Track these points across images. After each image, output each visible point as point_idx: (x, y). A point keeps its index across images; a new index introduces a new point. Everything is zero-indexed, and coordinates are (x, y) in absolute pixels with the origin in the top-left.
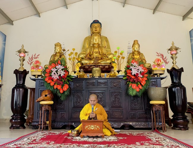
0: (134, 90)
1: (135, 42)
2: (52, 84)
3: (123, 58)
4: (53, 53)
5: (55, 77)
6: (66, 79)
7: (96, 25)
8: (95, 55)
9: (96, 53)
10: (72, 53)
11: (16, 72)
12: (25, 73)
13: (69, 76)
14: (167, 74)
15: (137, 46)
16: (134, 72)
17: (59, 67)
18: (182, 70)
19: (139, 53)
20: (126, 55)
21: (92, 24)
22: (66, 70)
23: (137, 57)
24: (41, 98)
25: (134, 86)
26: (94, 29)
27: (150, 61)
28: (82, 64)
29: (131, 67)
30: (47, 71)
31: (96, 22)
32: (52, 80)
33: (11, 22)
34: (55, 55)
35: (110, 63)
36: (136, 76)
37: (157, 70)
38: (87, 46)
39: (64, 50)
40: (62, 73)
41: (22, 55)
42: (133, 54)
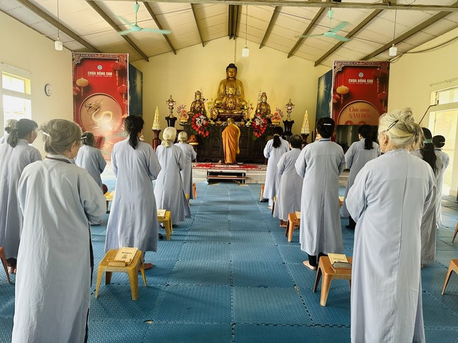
0: (257, 136)
2: (197, 130)
3: (252, 108)
4: (193, 100)
5: (199, 125)
6: (206, 127)
7: (231, 70)
8: (230, 105)
9: (231, 102)
10: (210, 103)
11: (167, 118)
12: (175, 119)
13: (210, 125)
15: (264, 98)
16: (257, 123)
17: (202, 117)
18: (293, 122)
19: (265, 103)
20: (255, 107)
21: (228, 68)
22: (207, 119)
23: (263, 107)
24: (191, 140)
25: (256, 134)
26: (230, 74)
27: (273, 112)
28: (219, 113)
29: (256, 120)
30: (191, 119)
31: (232, 66)
32: (197, 126)
33: (146, 58)
34: (195, 102)
35: (242, 113)
36: (259, 126)
37: (274, 122)
38: (222, 90)
39: (204, 100)
40: (205, 122)
41: (171, 104)
42: (261, 104)
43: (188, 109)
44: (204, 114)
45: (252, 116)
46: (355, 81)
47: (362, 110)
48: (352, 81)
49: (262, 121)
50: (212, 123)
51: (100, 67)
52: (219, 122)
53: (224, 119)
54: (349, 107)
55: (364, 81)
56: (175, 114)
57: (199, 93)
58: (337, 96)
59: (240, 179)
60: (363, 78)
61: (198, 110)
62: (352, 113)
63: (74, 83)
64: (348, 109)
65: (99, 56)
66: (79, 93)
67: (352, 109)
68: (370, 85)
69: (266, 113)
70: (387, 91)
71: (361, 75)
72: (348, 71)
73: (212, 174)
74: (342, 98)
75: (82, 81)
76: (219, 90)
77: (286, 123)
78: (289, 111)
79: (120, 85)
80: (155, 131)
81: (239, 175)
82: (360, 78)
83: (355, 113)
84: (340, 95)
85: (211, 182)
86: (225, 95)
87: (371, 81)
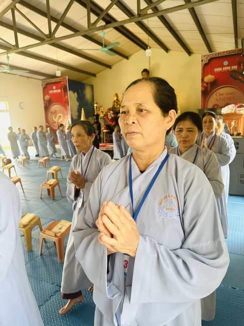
5: (110, 118)
12: (99, 115)
17: (111, 112)
31: (145, 70)
32: (108, 119)
33: (94, 75)
34: (114, 102)
41: (95, 105)
46: (221, 69)
47: (227, 94)
48: (217, 70)
51: (54, 87)
54: (215, 93)
55: (229, 68)
57: (117, 95)
58: (205, 84)
60: (227, 66)
62: (218, 97)
64: (214, 95)
65: (53, 80)
66: (46, 104)
67: (218, 94)
71: (226, 63)
72: (213, 62)
74: (209, 86)
75: (47, 97)
79: (65, 96)
82: (225, 66)
83: (221, 97)
84: (207, 83)
87: (235, 67)
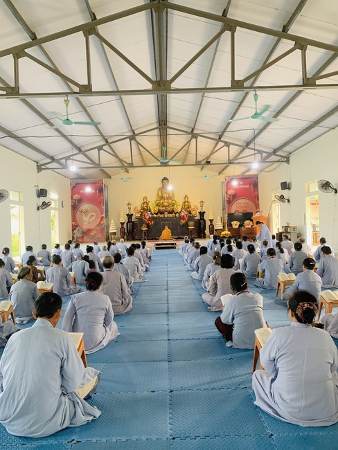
0: (183, 222)
1: (186, 196)
2: (146, 221)
4: (142, 202)
5: (147, 217)
6: (152, 218)
7: (165, 181)
8: (166, 204)
9: (166, 202)
10: (153, 203)
11: (128, 215)
12: (132, 215)
13: (154, 217)
14: (198, 214)
15: (186, 198)
16: (183, 214)
18: (205, 212)
19: (188, 201)
21: (162, 180)
22: (152, 214)
23: (187, 204)
24: (143, 227)
26: (164, 183)
28: (159, 209)
31: (165, 179)
32: (146, 219)
33: (109, 177)
34: (144, 203)
35: (173, 209)
36: (183, 216)
37: (193, 213)
39: (149, 202)
40: (151, 216)
41: (129, 206)
42: (185, 202)
43: (139, 208)
44: (150, 211)
45: (179, 211)
46: (239, 186)
47: (244, 203)
49: (186, 213)
50: (155, 215)
52: (159, 215)
53: (162, 213)
55: (243, 186)
56: (132, 212)
57: (145, 198)
58: (228, 196)
59: (173, 247)
61: (145, 209)
62: (238, 205)
63: (72, 198)
64: (235, 203)
66: (75, 204)
67: (238, 203)
68: (247, 188)
69: (188, 208)
70: (258, 191)
71: (241, 183)
73: (157, 244)
74: (231, 197)
75: (76, 197)
76: (158, 194)
77: (200, 213)
78: (202, 206)
79: (99, 197)
80: (121, 223)
81: (173, 244)
82: (241, 185)
83: (240, 205)
84: (230, 195)
85: (157, 248)
86: (162, 198)
87: (248, 186)
